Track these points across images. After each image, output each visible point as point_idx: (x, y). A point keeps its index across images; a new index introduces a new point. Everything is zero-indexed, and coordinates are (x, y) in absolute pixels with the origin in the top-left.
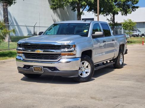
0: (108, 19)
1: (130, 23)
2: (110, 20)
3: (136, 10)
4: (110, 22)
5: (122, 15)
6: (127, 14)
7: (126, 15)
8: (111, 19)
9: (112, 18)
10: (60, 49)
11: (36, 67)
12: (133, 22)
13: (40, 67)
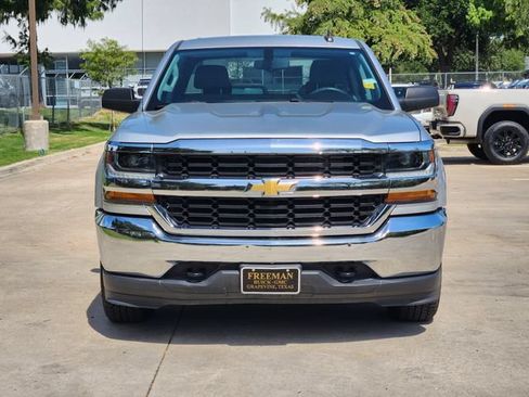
0: (9, 38)
1: (113, 55)
2: (17, 40)
3: (114, 6)
4: (18, 49)
5: (64, 21)
6: (87, 20)
7: (83, 23)
8: (21, 38)
9: (28, 33)
10: (378, 171)
11: (257, 271)
12: (124, 50)
13: (288, 268)
